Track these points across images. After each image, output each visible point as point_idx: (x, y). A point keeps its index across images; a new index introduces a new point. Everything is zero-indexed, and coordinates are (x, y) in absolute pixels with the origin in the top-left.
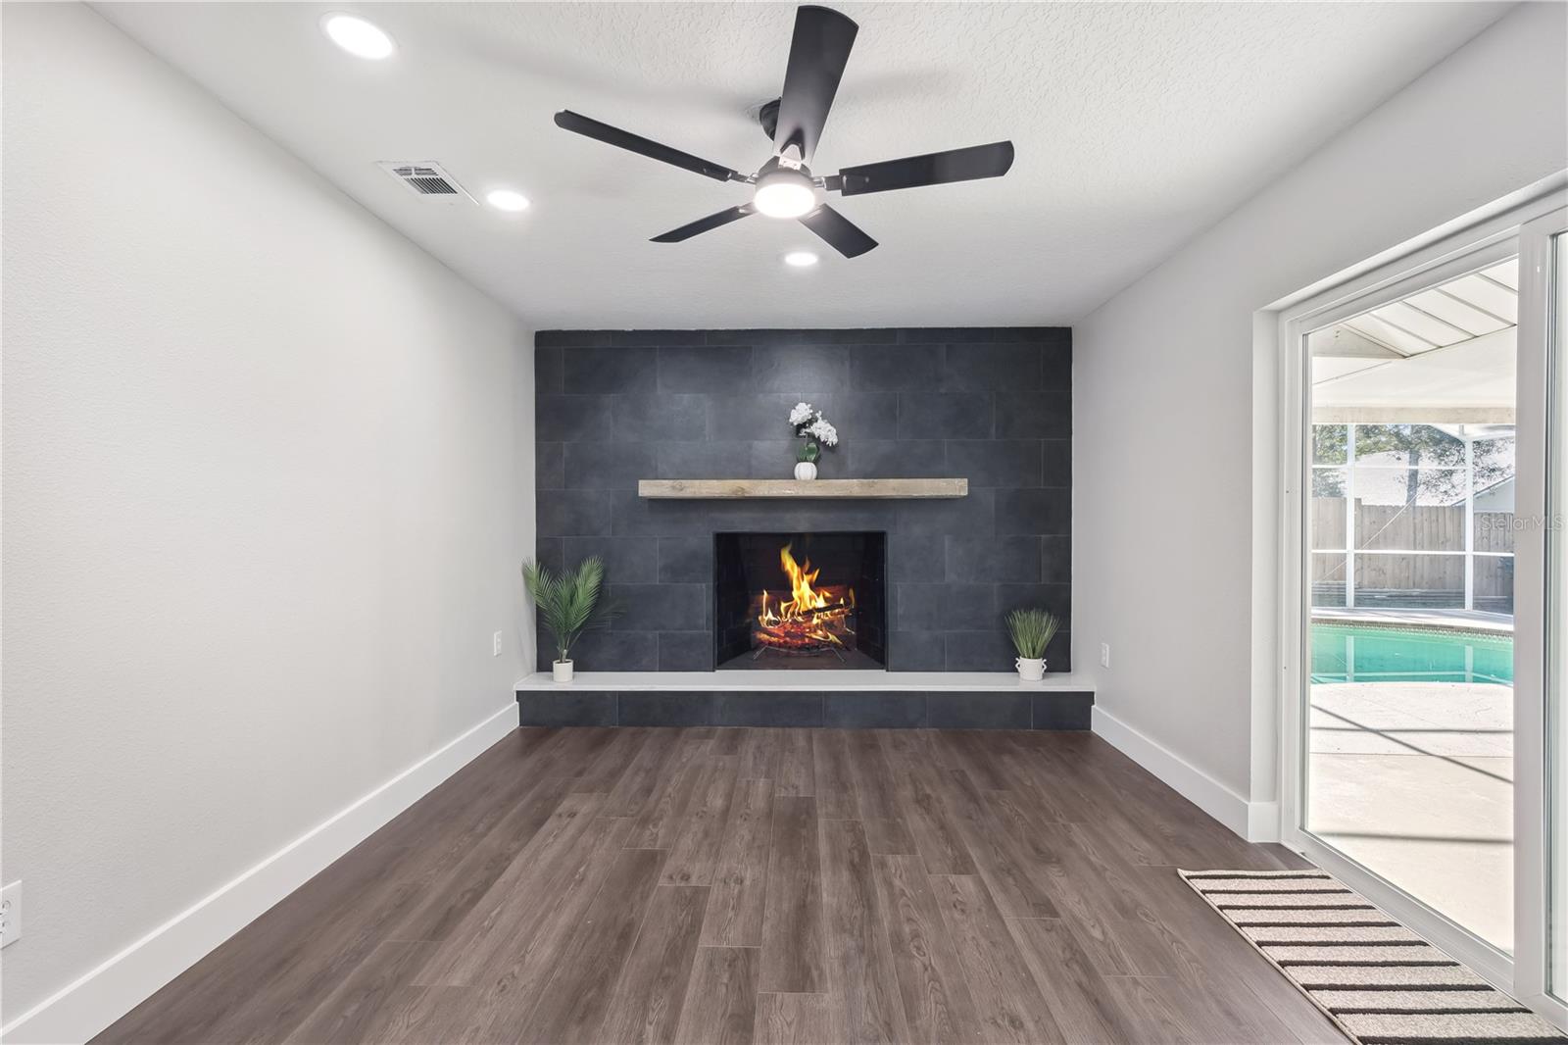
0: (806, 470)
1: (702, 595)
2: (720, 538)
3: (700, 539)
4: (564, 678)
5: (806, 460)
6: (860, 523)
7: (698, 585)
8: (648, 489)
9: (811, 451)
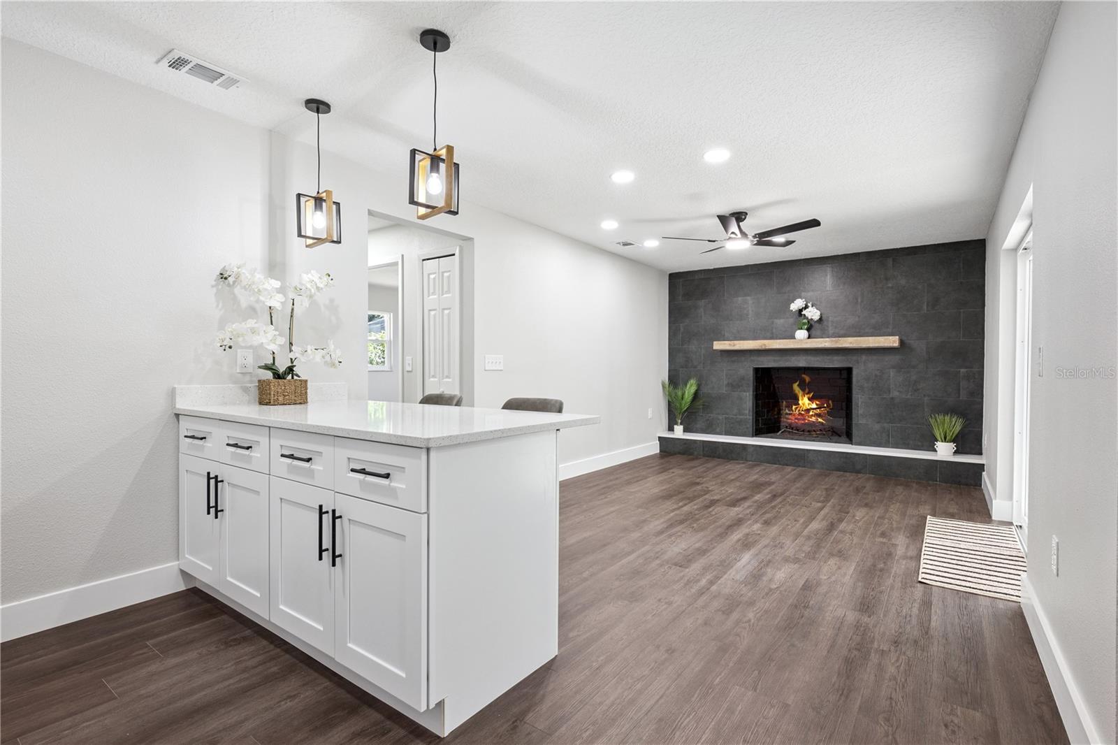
0: (801, 334)
1: (747, 399)
2: (757, 370)
3: (746, 371)
5: (801, 329)
6: (836, 362)
7: (745, 394)
8: (718, 345)
9: (804, 324)
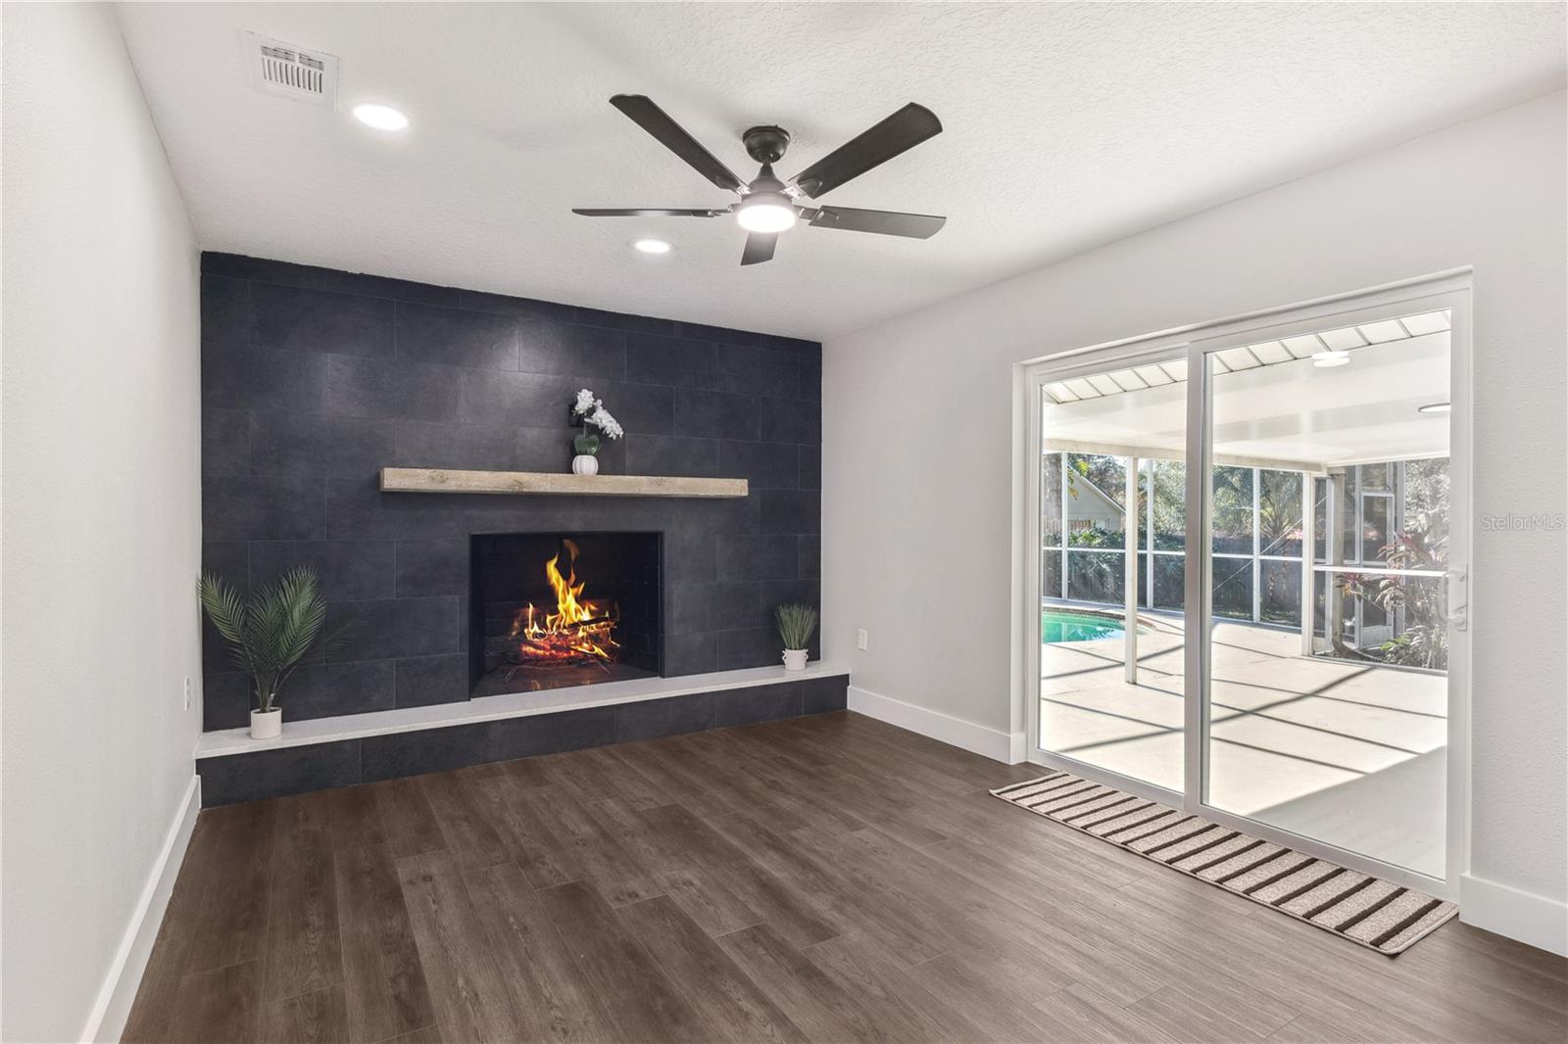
0: (586, 464)
1: (456, 606)
2: (476, 540)
3: (452, 541)
4: (268, 731)
5: (586, 453)
6: (638, 523)
7: (449, 598)
8: (394, 479)
9: (593, 444)
